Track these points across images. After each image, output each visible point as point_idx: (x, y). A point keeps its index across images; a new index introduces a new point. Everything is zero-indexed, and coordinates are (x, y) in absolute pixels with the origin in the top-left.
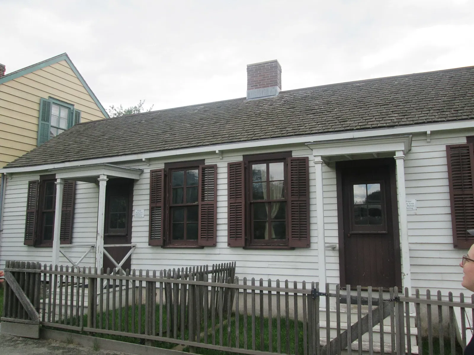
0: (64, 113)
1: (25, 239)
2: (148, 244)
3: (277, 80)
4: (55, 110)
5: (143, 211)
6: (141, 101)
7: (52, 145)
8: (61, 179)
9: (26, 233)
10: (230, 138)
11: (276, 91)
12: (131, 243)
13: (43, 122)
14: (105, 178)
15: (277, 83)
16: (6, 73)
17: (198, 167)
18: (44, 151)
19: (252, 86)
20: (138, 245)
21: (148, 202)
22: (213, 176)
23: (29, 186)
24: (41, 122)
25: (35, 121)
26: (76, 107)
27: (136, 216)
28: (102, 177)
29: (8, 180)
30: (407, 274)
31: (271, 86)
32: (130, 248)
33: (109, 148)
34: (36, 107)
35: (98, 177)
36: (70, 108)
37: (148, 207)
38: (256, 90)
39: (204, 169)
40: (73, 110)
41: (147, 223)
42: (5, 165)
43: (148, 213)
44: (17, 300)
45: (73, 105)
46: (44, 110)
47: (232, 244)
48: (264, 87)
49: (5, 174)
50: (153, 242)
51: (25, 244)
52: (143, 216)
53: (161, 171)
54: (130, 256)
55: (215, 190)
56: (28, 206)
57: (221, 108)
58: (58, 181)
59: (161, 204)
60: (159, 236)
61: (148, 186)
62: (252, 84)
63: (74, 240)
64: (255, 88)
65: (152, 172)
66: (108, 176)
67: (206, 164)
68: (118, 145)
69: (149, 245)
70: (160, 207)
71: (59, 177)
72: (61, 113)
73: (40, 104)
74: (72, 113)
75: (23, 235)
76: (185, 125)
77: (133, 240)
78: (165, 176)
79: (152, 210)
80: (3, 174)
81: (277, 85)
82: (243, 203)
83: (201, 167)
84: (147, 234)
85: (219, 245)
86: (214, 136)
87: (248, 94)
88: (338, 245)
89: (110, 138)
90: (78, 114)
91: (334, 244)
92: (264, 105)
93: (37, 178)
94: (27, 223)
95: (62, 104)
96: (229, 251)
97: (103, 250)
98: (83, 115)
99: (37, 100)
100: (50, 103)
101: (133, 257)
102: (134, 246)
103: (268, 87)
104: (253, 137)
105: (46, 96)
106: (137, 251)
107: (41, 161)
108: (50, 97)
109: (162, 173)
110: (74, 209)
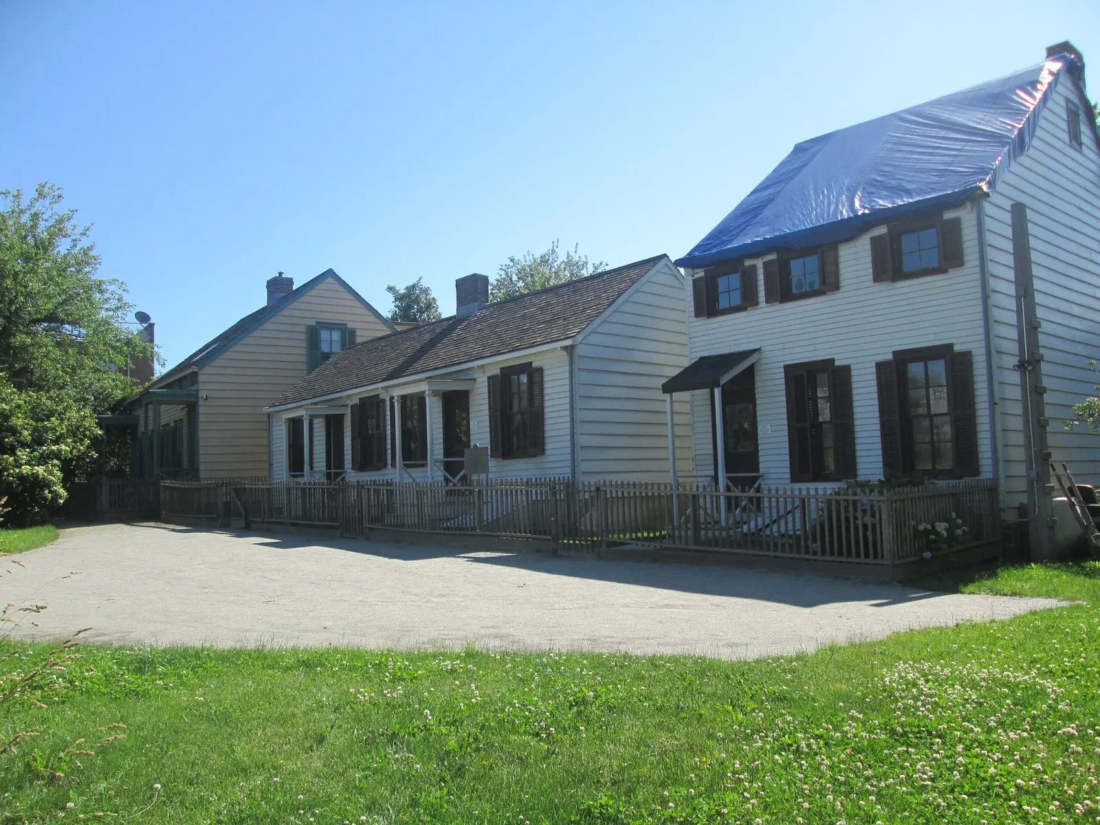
0: (336, 336)
3: (477, 295)
4: (324, 335)
6: (553, 242)
12: (344, 469)
13: (313, 351)
15: (477, 298)
16: (295, 288)
18: (302, 386)
19: (460, 303)
20: (348, 471)
21: (350, 433)
22: (383, 409)
24: (309, 352)
25: (304, 351)
26: (350, 325)
27: (346, 446)
29: (273, 418)
34: (303, 336)
36: (342, 329)
40: (346, 330)
41: (351, 452)
43: (351, 443)
45: (346, 324)
46: (312, 337)
49: (269, 413)
50: (354, 467)
57: (432, 331)
62: (460, 300)
64: (462, 305)
67: (380, 398)
69: (352, 469)
72: (333, 336)
73: (307, 332)
74: (345, 334)
77: (346, 466)
78: (359, 410)
81: (477, 301)
84: (351, 461)
85: (388, 466)
87: (457, 311)
90: (352, 333)
95: (331, 326)
98: (358, 333)
99: (303, 329)
100: (318, 328)
102: (345, 472)
105: (313, 323)
108: (317, 323)
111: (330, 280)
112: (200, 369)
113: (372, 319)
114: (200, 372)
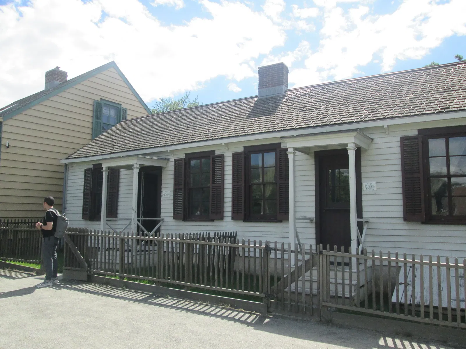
0: (112, 113)
1: (83, 215)
2: (172, 218)
3: (283, 80)
4: (105, 111)
5: (169, 192)
7: (103, 139)
8: (106, 167)
9: (83, 210)
10: (235, 133)
11: (282, 89)
12: (160, 217)
13: (97, 120)
14: (138, 166)
15: (283, 82)
17: (210, 156)
18: (97, 144)
19: (262, 86)
20: (166, 219)
21: (172, 185)
22: (221, 164)
23: (85, 172)
24: (95, 120)
25: (90, 120)
26: (124, 106)
27: (164, 196)
28: (135, 166)
29: (70, 168)
30: (354, 240)
31: (278, 85)
32: (159, 221)
33: (145, 142)
34: (91, 108)
35: (133, 165)
36: (118, 107)
37: (172, 189)
38: (266, 89)
39: (214, 158)
40: (120, 109)
41: (172, 202)
42: (67, 156)
43: (172, 193)
44: (73, 254)
45: (121, 105)
46: (97, 109)
47: (235, 217)
48: (272, 86)
49: (67, 164)
50: (176, 216)
51: (82, 219)
52: (169, 196)
53: (181, 160)
54: (160, 227)
55: (223, 175)
56: (84, 189)
57: (236, 106)
58: (104, 169)
59: (182, 187)
60: (181, 211)
61: (172, 172)
62: (262, 84)
63: (119, 215)
64: (265, 88)
65: (175, 161)
66: (140, 165)
67: (216, 154)
68: (152, 139)
69: (174, 218)
70: (181, 189)
71: (105, 165)
73: (94, 105)
74: (120, 111)
75: (81, 212)
76: (205, 121)
77: (162, 215)
78: (185, 164)
79: (176, 191)
80: (65, 163)
81: (283, 84)
82: (243, 185)
83: (211, 157)
84: (172, 210)
85: (226, 219)
86: (224, 131)
87: (259, 92)
88: (315, 219)
89: (147, 133)
90: (125, 112)
91: (313, 218)
92: (270, 102)
93: (91, 166)
94: (84, 202)
95: (111, 104)
96: (233, 223)
97: (136, 222)
98: (129, 112)
99: (91, 102)
100: (101, 104)
101: (162, 228)
102: (162, 220)
103: (276, 86)
104: (252, 132)
105: (98, 99)
106: (165, 223)
107: (94, 153)
108: (101, 99)
109: (183, 162)
110: (118, 191)
111: (112, 69)
112: (4, 120)
113: (138, 104)
114: (4, 123)
